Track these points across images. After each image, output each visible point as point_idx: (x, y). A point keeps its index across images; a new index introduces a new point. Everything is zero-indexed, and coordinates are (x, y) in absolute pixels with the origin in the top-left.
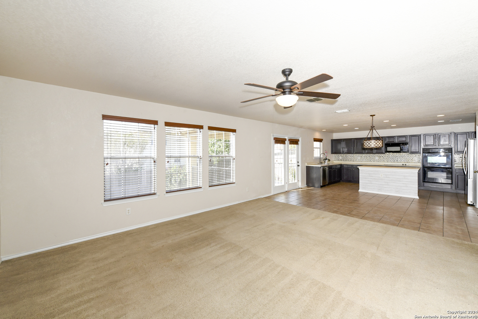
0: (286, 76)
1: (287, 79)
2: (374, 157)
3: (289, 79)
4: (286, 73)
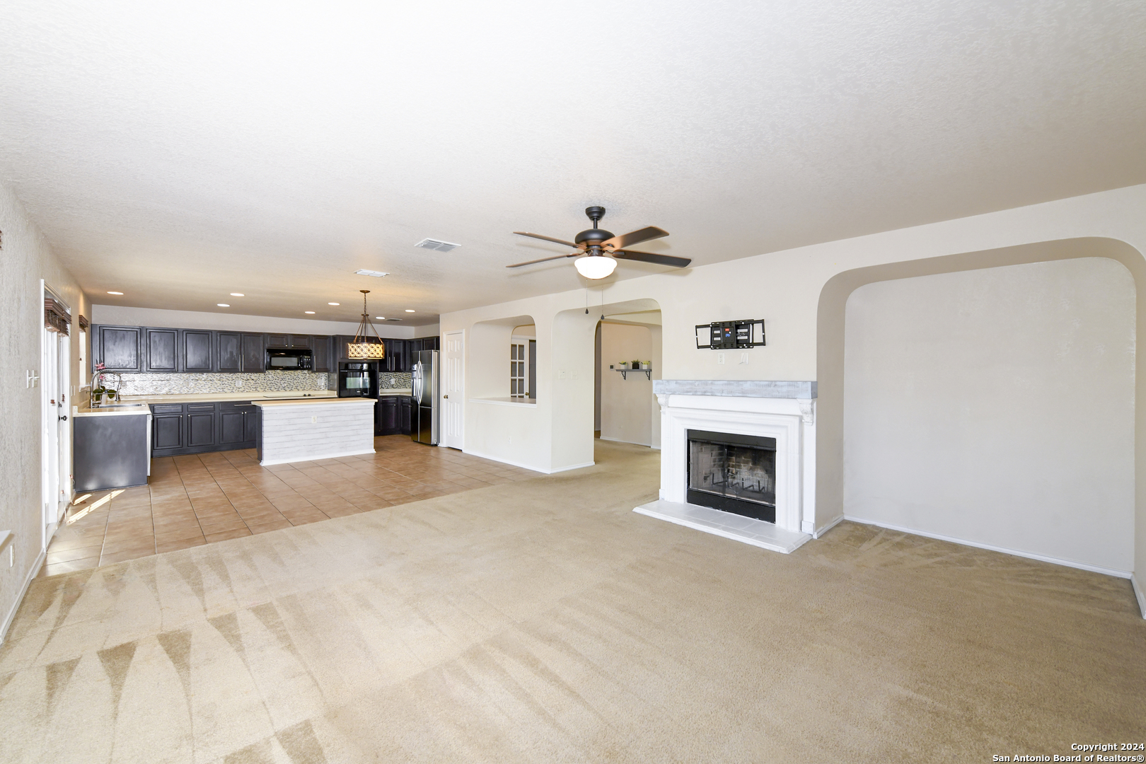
0: (593, 220)
1: (596, 226)
2: (233, 382)
3: (600, 227)
4: (596, 213)
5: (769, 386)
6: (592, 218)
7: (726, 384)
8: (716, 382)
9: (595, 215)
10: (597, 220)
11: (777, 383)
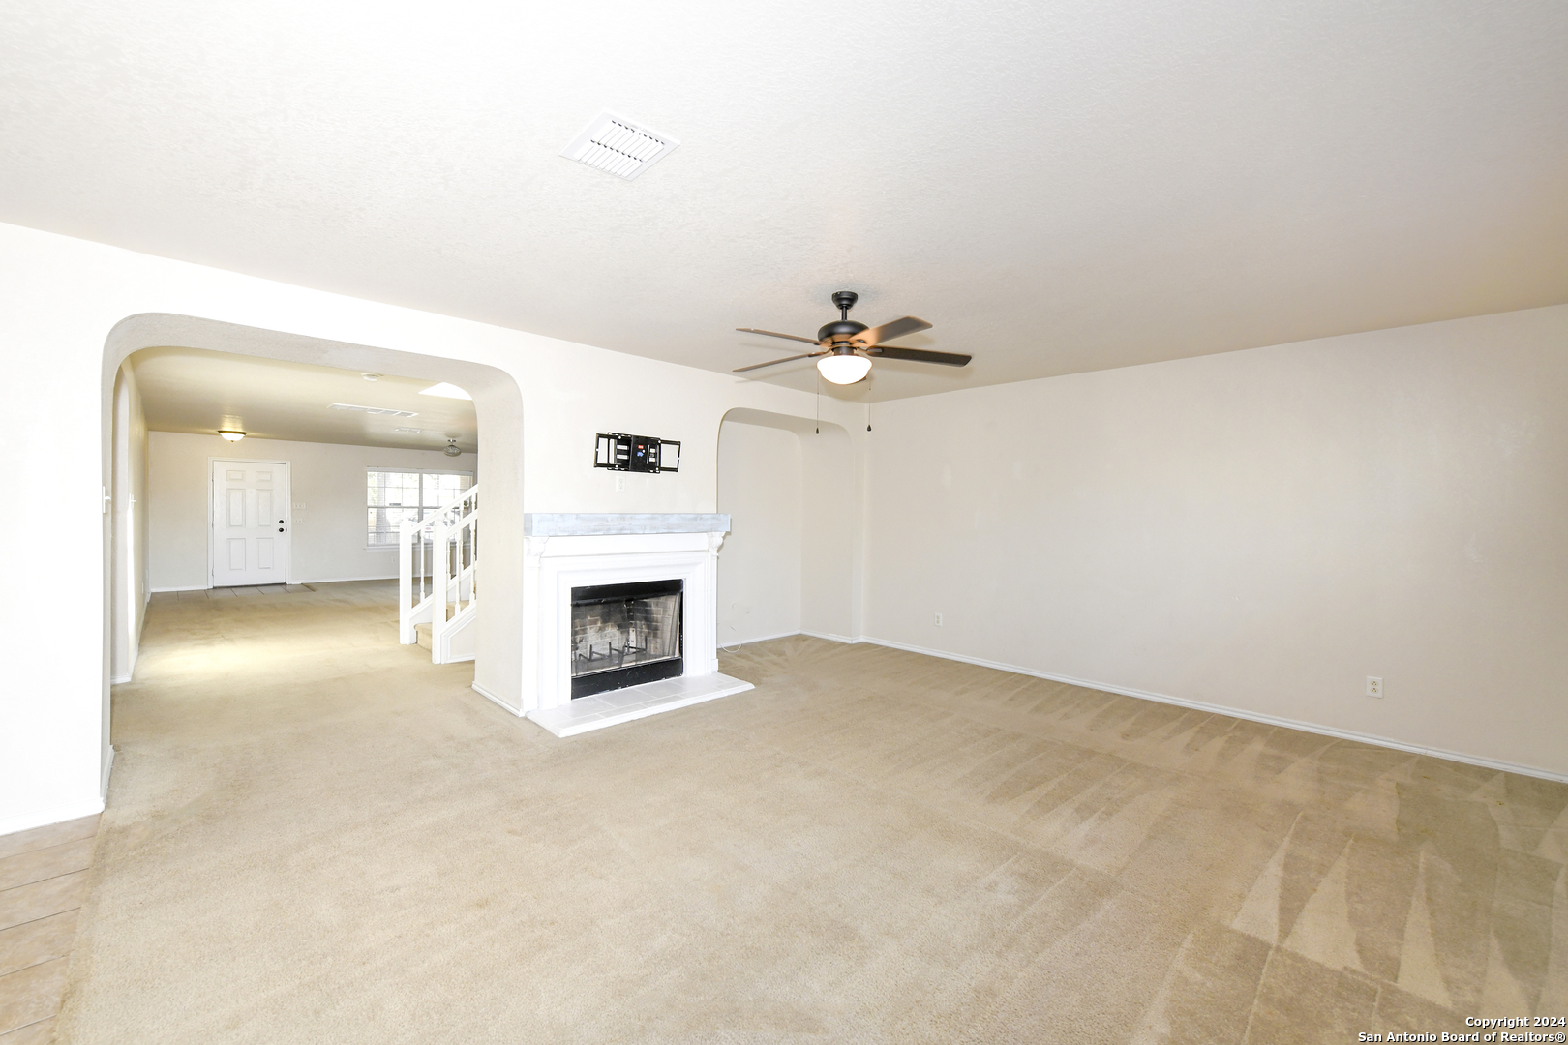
0: (842, 308)
1: (844, 316)
3: (849, 319)
4: (845, 301)
5: (695, 519)
6: (841, 306)
7: (649, 518)
8: (637, 516)
9: (845, 302)
10: (847, 308)
11: (703, 516)
